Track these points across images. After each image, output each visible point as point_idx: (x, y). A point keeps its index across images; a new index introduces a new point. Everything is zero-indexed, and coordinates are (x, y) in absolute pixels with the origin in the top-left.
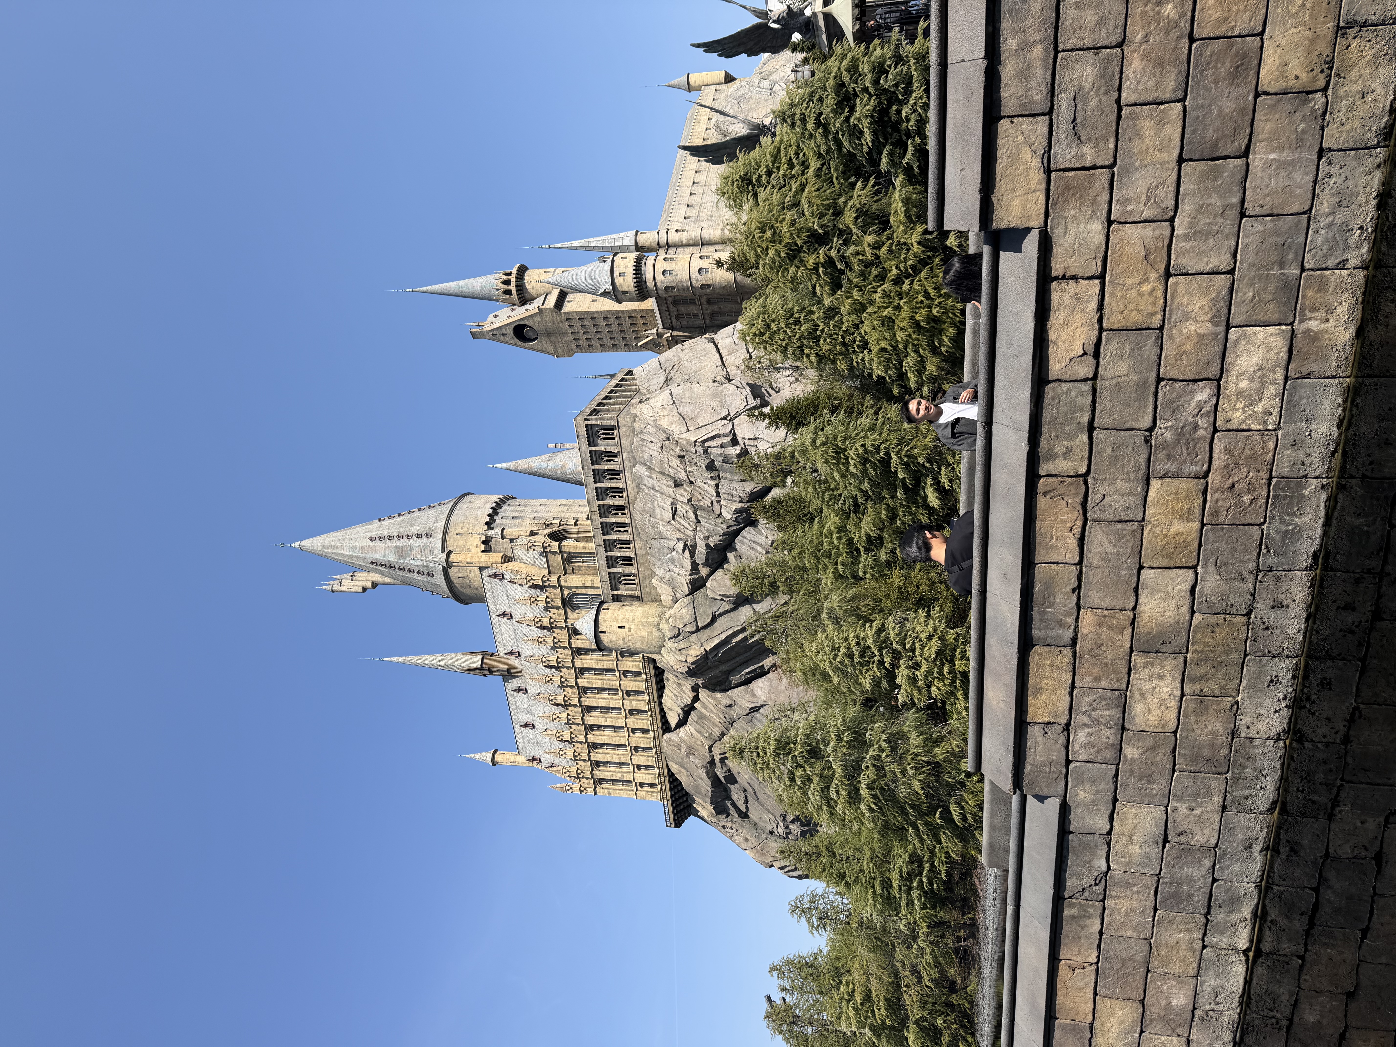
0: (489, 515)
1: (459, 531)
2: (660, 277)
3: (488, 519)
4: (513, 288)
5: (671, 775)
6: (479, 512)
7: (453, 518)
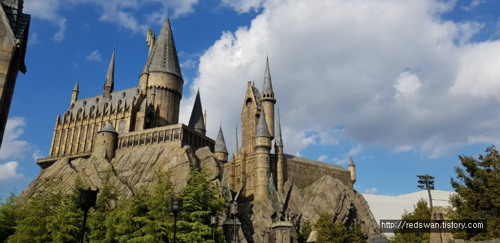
1: (164, 78)
2: (260, 156)
4: (266, 98)
5: (54, 161)
7: (170, 75)
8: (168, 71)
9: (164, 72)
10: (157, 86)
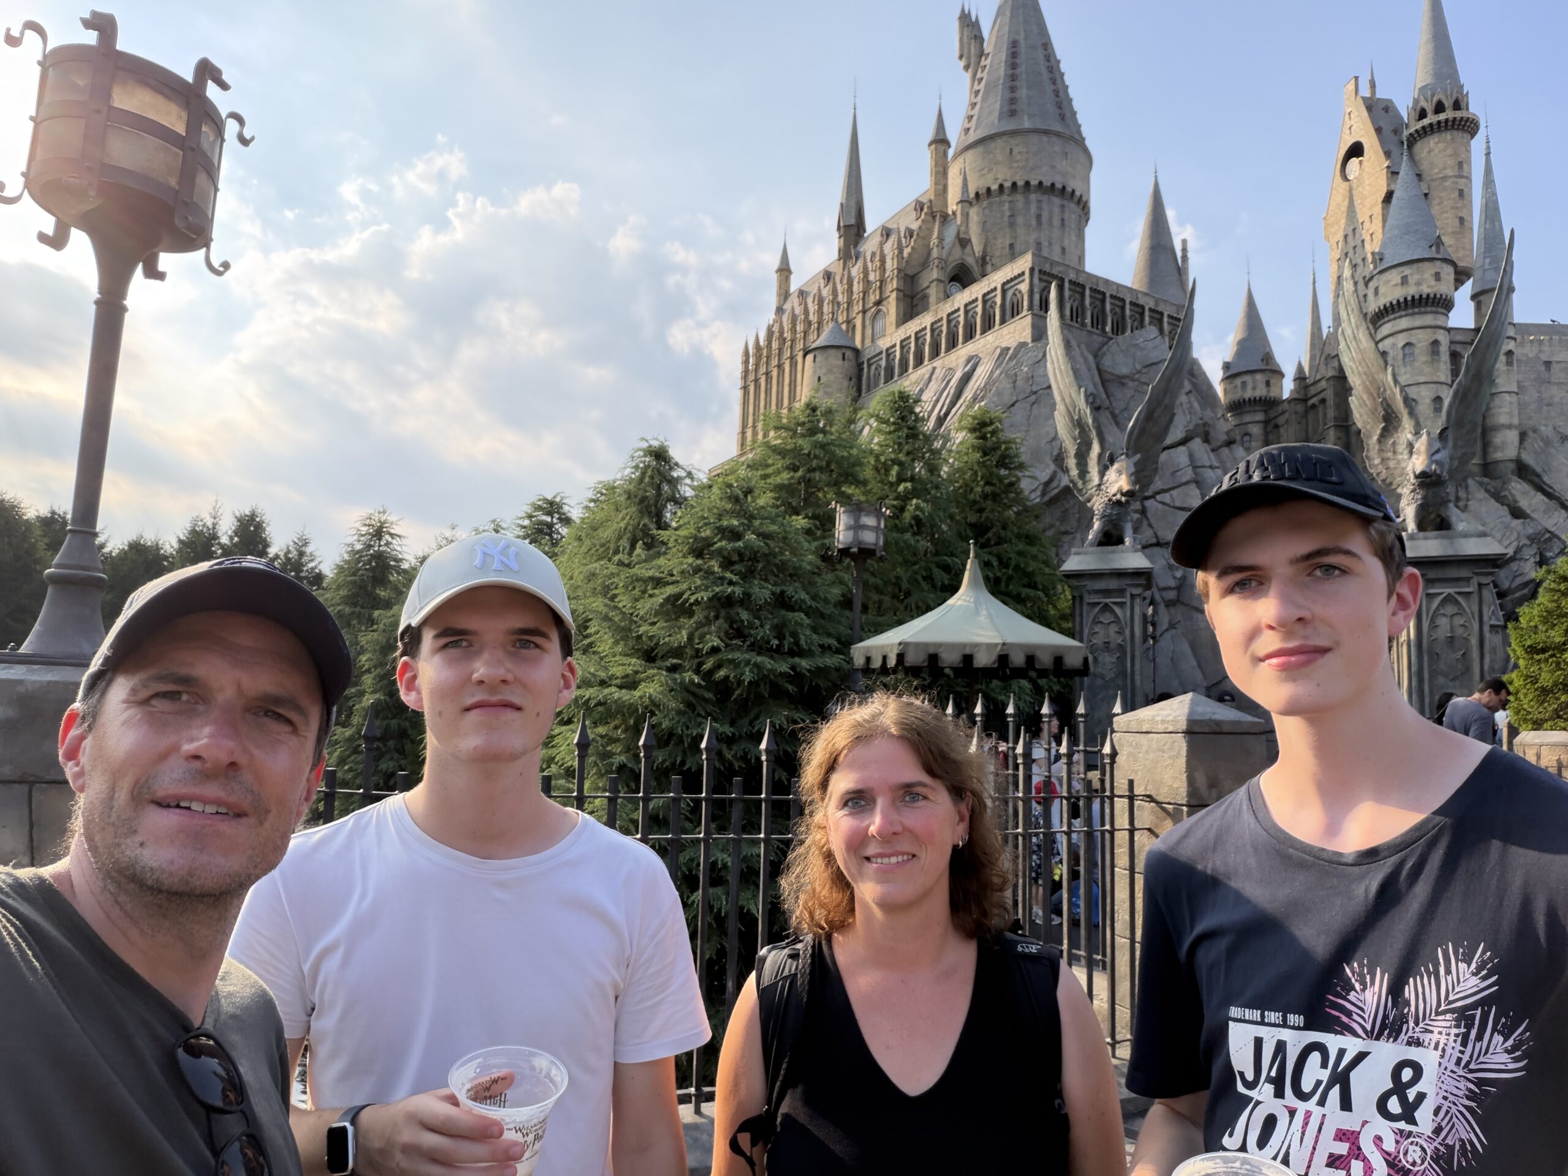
0: (1041, 183)
1: (1016, 150)
2: (1401, 340)
3: (1034, 182)
6: (1045, 169)
7: (1035, 138)
8: (1027, 124)
9: (1013, 133)
10: (995, 187)
